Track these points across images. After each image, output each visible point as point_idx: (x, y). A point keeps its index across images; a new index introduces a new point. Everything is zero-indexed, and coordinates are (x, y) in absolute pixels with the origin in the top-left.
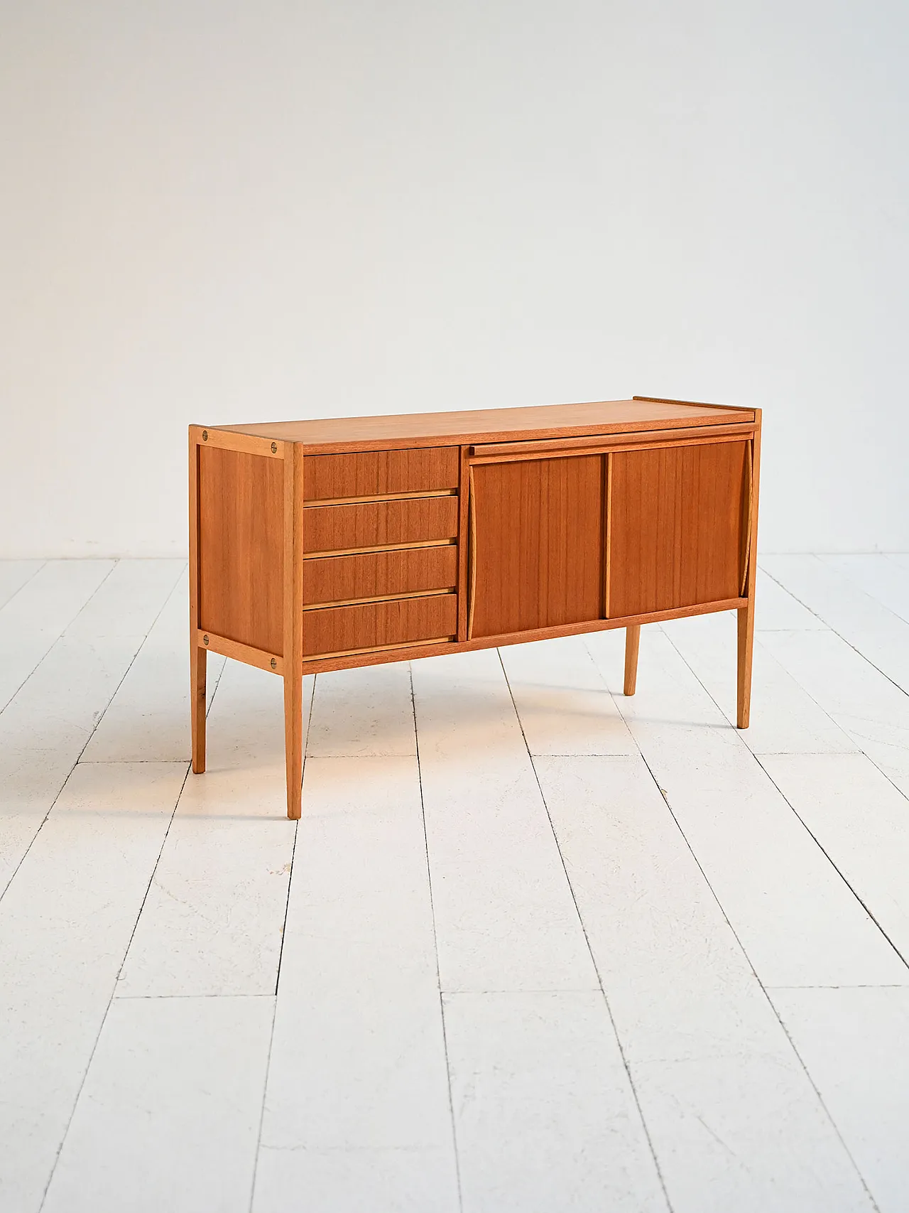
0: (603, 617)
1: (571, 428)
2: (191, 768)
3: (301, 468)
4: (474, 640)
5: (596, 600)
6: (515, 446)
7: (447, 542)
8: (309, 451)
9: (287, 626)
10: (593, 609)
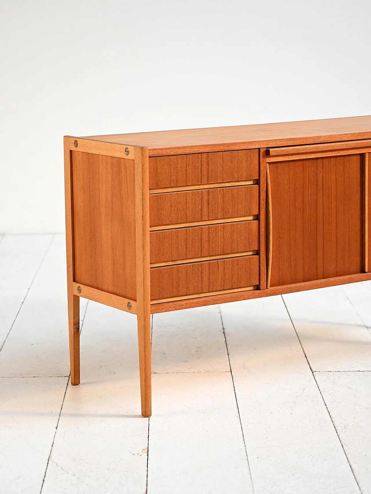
0: (363, 271)
1: (338, 135)
2: (70, 382)
3: (147, 166)
4: (272, 288)
5: (358, 260)
6: (299, 149)
7: (251, 218)
8: (152, 153)
9: (139, 279)
10: (356, 266)
